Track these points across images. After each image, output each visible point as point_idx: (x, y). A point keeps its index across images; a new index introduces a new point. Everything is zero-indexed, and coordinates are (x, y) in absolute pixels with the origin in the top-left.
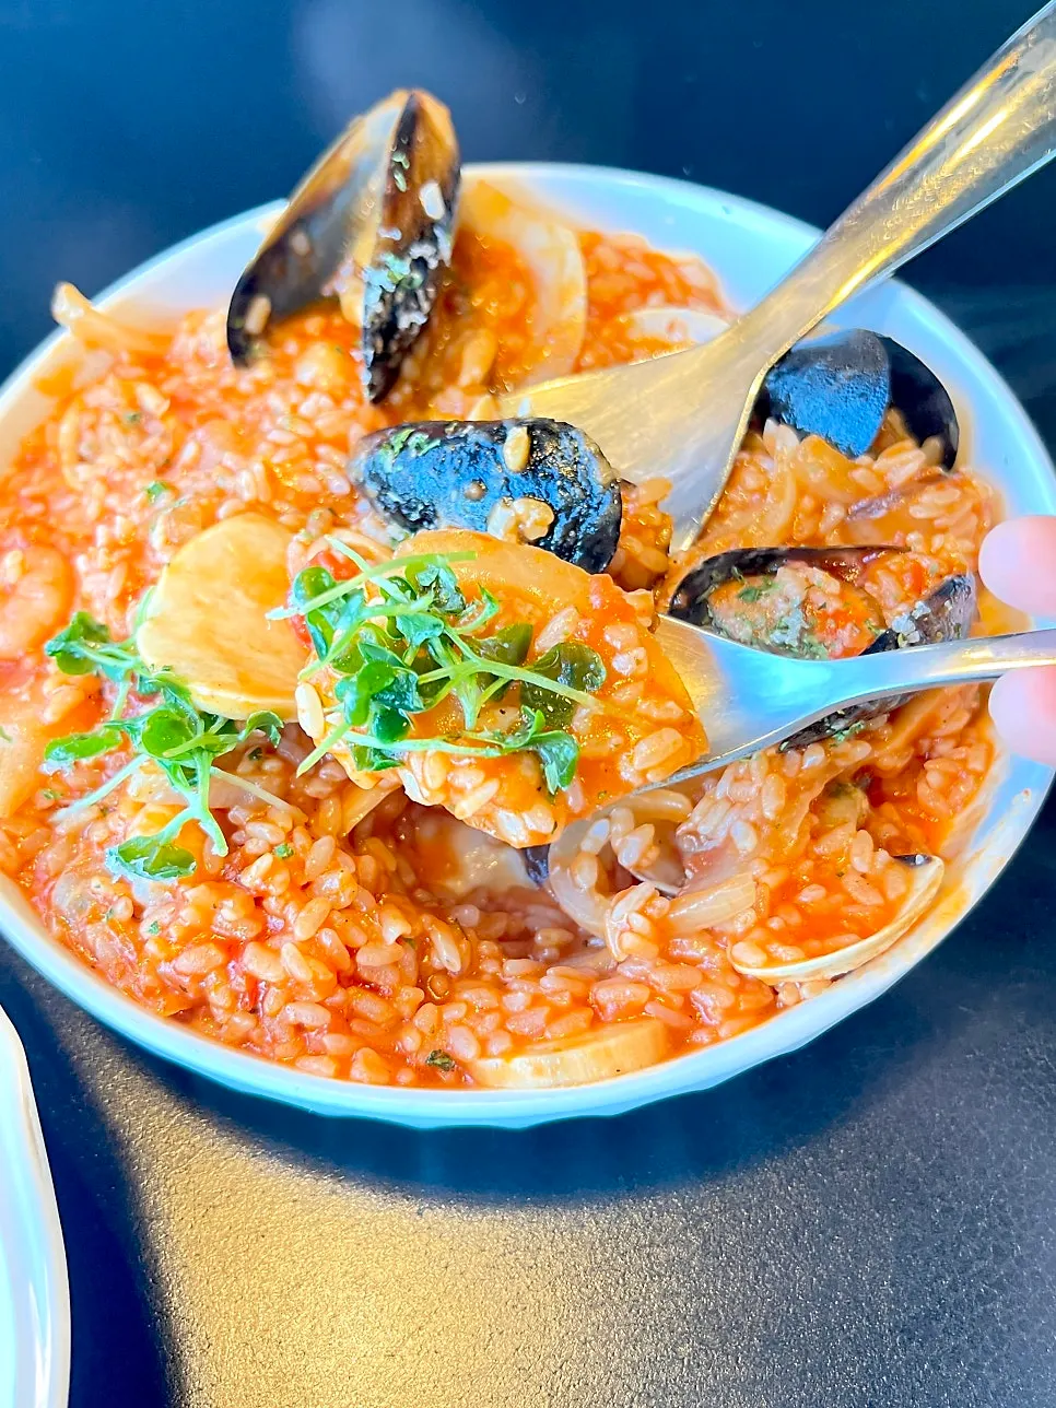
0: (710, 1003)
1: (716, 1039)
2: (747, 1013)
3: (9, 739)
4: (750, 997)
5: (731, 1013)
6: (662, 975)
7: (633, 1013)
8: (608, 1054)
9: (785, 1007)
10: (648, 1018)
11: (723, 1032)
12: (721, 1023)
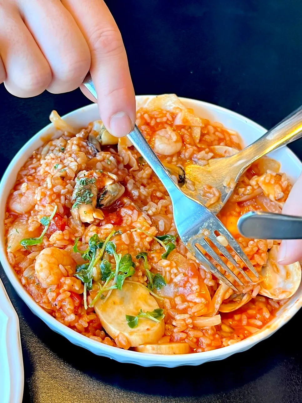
0: (204, 341)
1: (203, 351)
2: (214, 346)
3: (18, 232)
4: (215, 342)
5: (209, 345)
6: (192, 332)
7: (181, 340)
8: (172, 348)
9: (224, 346)
10: (185, 342)
11: (205, 350)
12: (206, 348)
